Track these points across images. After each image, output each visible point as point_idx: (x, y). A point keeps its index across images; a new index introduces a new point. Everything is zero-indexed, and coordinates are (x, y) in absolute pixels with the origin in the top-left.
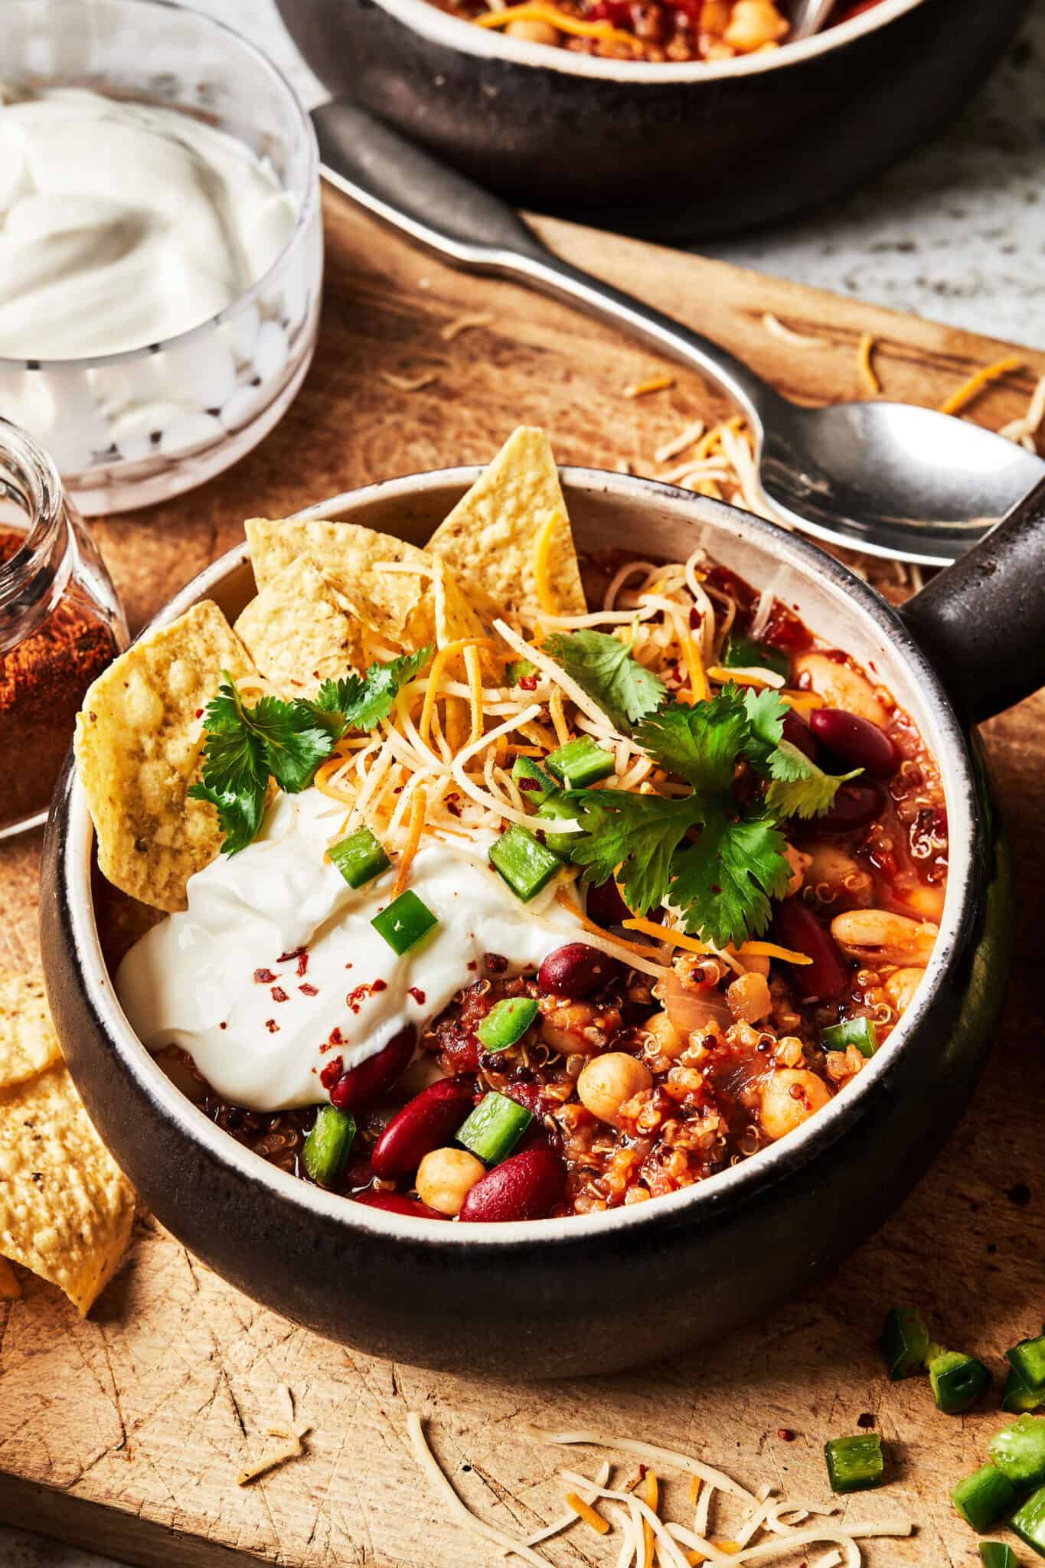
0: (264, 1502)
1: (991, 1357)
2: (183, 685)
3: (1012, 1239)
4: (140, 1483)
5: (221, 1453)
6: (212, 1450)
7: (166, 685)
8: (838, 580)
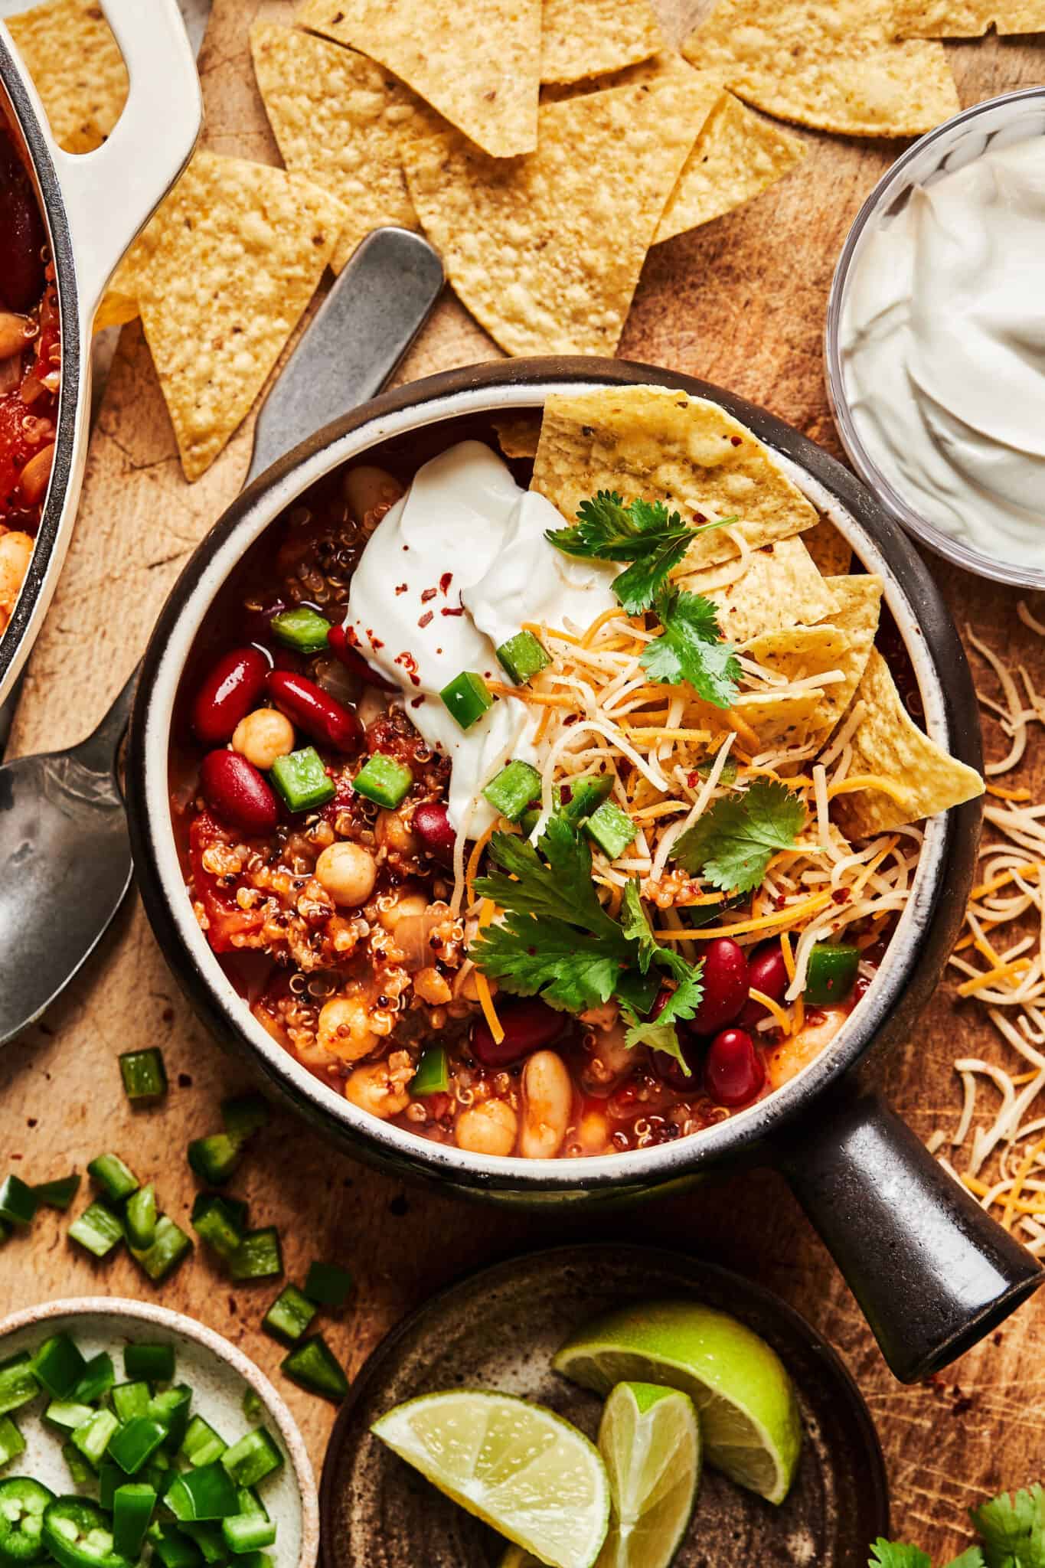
0: (90, 588)
1: (248, 1183)
2: (730, 487)
3: (358, 1199)
4: (103, 484)
5: (131, 548)
6: (134, 541)
7: (731, 472)
8: (832, 1055)
